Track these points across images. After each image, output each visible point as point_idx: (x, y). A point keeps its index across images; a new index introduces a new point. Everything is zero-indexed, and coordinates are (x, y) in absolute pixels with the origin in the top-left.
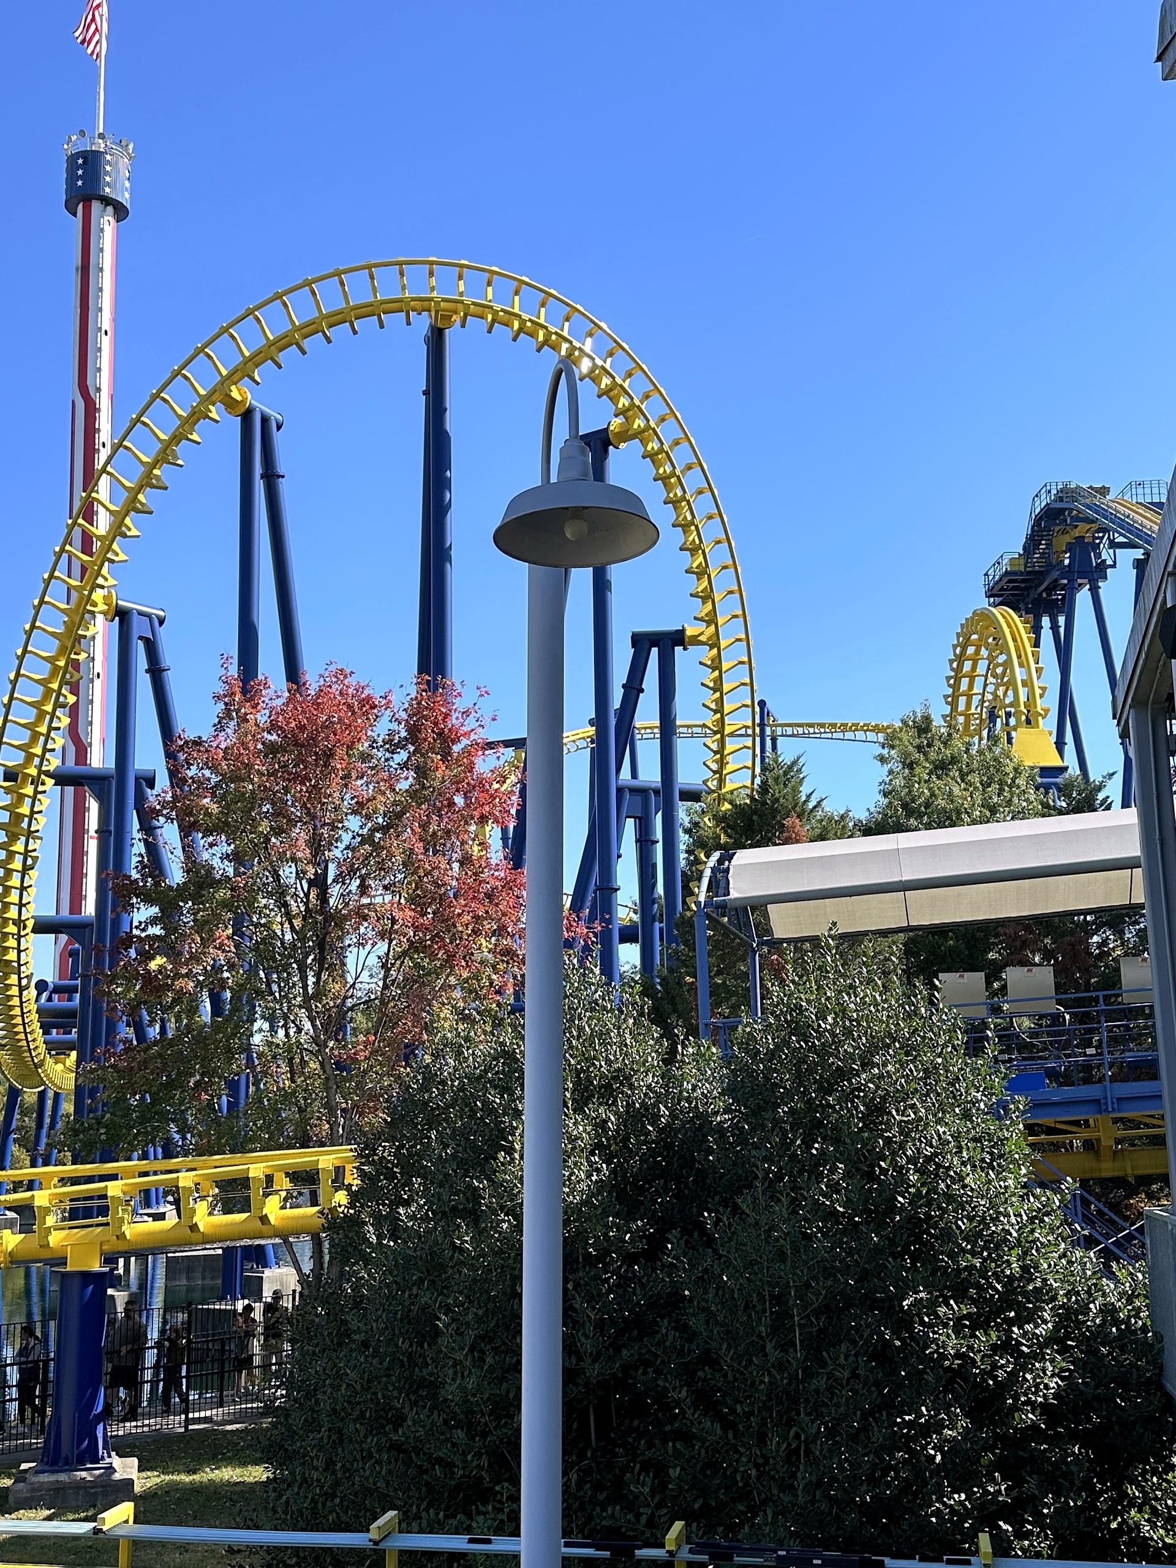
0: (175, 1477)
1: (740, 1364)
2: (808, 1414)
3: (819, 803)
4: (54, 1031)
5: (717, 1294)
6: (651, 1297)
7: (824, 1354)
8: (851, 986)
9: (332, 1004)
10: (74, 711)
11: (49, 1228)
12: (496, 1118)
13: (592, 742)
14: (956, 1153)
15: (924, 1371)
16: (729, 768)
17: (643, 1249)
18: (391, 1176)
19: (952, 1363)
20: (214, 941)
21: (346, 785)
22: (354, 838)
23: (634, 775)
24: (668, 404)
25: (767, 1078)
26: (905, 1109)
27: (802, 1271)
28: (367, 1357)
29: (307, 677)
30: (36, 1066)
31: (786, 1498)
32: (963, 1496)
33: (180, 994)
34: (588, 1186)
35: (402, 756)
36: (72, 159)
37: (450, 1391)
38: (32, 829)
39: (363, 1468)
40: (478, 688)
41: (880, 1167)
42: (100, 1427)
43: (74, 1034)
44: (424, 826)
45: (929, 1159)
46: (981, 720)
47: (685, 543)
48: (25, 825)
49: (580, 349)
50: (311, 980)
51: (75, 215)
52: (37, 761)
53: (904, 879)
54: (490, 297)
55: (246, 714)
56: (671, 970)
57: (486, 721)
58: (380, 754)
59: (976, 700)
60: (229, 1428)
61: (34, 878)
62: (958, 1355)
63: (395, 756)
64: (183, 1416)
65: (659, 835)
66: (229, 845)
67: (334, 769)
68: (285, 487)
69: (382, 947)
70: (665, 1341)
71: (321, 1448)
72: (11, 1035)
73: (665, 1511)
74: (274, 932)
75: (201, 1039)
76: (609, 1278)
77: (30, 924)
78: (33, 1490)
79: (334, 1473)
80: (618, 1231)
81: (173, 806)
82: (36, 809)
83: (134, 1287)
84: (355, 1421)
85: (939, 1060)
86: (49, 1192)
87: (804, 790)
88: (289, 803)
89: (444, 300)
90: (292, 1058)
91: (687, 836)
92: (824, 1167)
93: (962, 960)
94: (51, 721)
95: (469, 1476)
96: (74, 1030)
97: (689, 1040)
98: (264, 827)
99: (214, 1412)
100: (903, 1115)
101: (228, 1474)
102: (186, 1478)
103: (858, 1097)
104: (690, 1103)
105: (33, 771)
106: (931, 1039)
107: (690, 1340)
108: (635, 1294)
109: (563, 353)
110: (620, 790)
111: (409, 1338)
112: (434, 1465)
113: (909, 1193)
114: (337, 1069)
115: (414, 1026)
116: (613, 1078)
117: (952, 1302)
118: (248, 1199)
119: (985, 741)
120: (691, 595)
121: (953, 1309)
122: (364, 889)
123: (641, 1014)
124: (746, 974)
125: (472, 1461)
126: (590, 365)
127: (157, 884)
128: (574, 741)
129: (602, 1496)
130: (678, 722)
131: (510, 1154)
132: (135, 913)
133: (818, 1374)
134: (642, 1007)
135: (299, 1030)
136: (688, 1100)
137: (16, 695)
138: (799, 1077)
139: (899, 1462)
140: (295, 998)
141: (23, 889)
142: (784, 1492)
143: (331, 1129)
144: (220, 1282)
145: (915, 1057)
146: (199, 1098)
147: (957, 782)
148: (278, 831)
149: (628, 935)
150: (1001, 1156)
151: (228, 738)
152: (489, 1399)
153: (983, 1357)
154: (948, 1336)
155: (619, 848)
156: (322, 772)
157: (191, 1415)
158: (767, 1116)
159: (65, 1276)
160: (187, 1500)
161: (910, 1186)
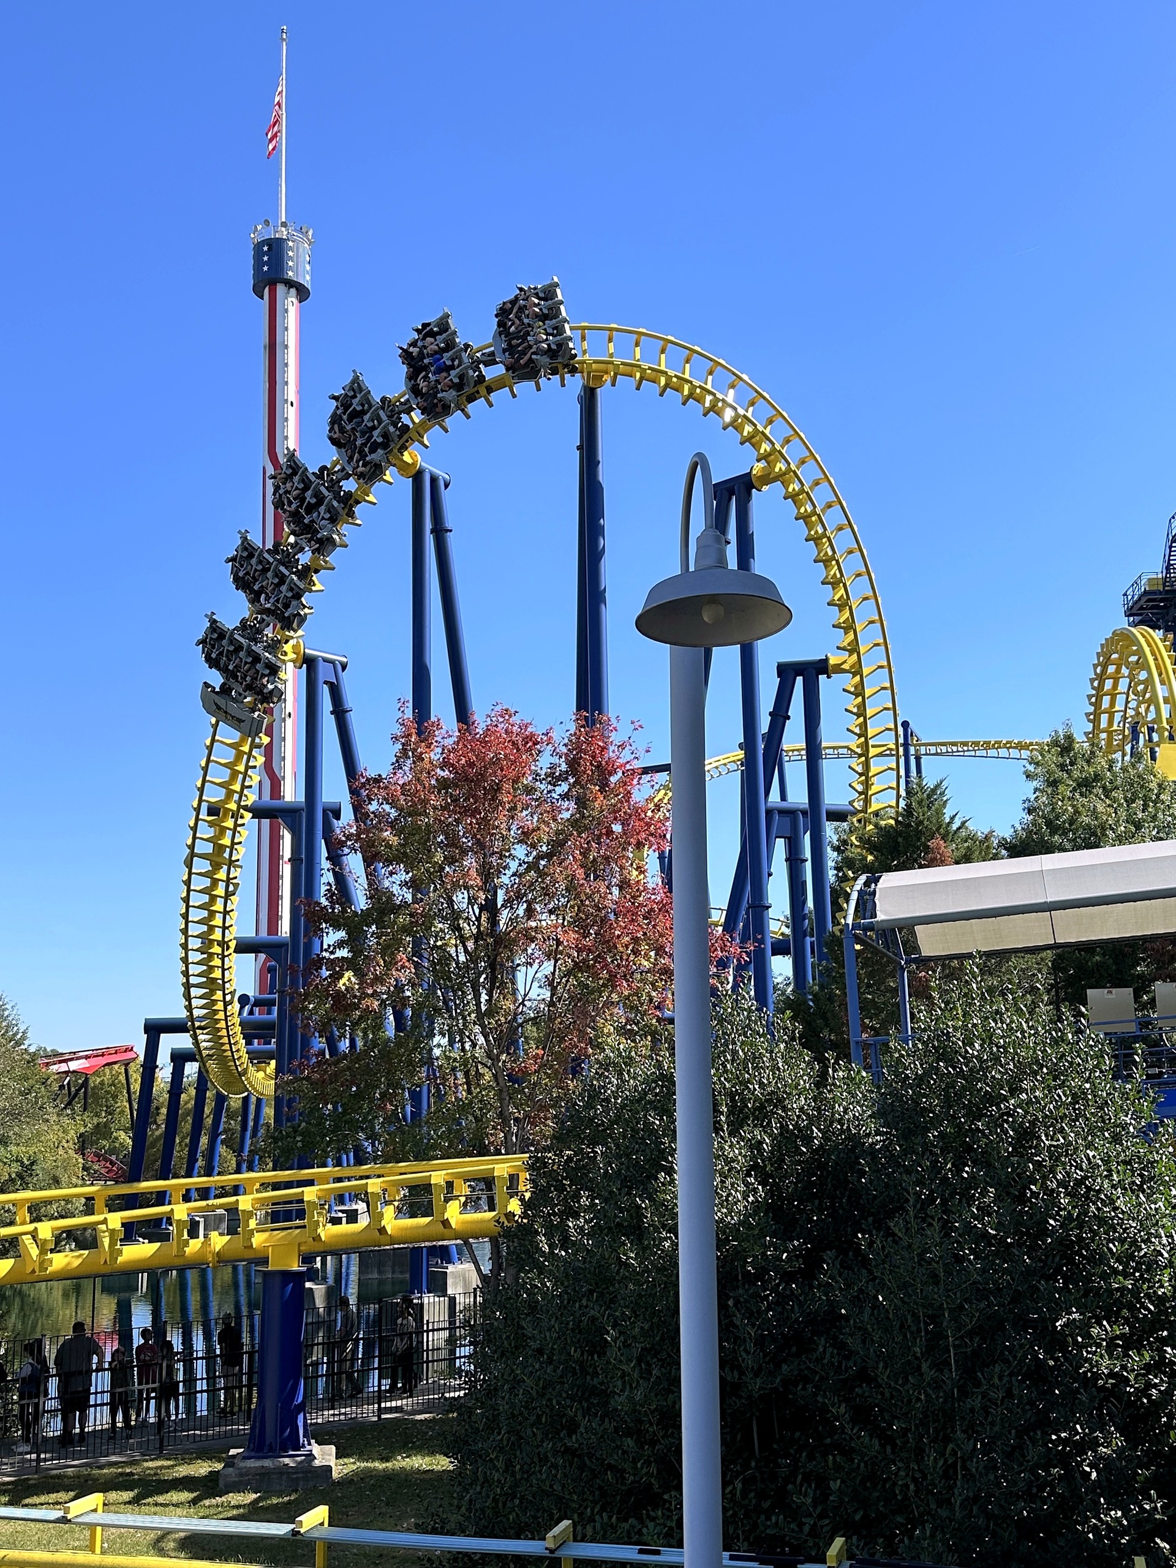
0: (369, 1465)
1: (896, 1383)
2: (964, 1432)
3: (964, 823)
4: (256, 1041)
5: (872, 1314)
6: (809, 1314)
7: (979, 1374)
8: (997, 1012)
9: (503, 1019)
10: (268, 751)
11: (252, 1230)
12: (657, 1138)
13: (742, 765)
14: (1106, 1176)
15: (1077, 1390)
16: (874, 789)
17: (799, 1267)
18: (561, 1189)
19: (1106, 1383)
20: (396, 963)
21: (513, 818)
22: (520, 865)
23: (783, 797)
24: (808, 448)
25: (917, 1103)
26: (1055, 1134)
27: (955, 1294)
28: (542, 1363)
29: (476, 717)
30: (240, 1075)
31: (944, 1513)
32: (1119, 1513)
33: (367, 1011)
34: (745, 1207)
35: (564, 787)
36: (258, 247)
37: (620, 1402)
38: (233, 858)
39: (540, 1471)
40: (633, 723)
41: (1031, 1190)
42: (301, 1417)
43: (273, 1046)
44: (585, 854)
45: (1080, 1183)
46: (1124, 736)
47: (827, 577)
48: (226, 855)
49: (723, 400)
50: (484, 997)
51: (262, 297)
52: (236, 797)
53: (1049, 900)
54: (638, 356)
55: (422, 753)
56: (822, 987)
57: (641, 753)
58: (543, 787)
59: (1118, 717)
60: (418, 1417)
61: (236, 903)
62: (1112, 1375)
63: (557, 788)
64: (376, 1406)
65: (808, 854)
66: (407, 873)
67: (501, 803)
68: (452, 539)
69: (548, 967)
70: (823, 1359)
71: (502, 1450)
72: (217, 1046)
73: (827, 1521)
74: (448, 953)
75: (386, 1053)
76: (769, 1295)
77: (233, 944)
78: (241, 1475)
79: (513, 1474)
80: (775, 1250)
81: (358, 838)
82: (236, 841)
83: (331, 1281)
84: (532, 1426)
85: (1088, 1086)
86: (252, 1196)
87: (948, 812)
88: (461, 834)
89: (595, 362)
90: (469, 1070)
91: (836, 854)
92: (976, 1190)
93: (1110, 975)
94: (248, 760)
95: (638, 1482)
96: (273, 1040)
97: (839, 1064)
98: (439, 857)
99: (404, 1402)
100: (1052, 1140)
101: (418, 1462)
102: (379, 1465)
103: (1007, 1121)
104: (842, 1125)
105: (233, 806)
106: (1079, 1065)
107: (847, 1358)
108: (793, 1311)
109: (707, 404)
110: (769, 812)
111: (581, 1347)
112: (606, 1470)
113: (1060, 1216)
114: (509, 1081)
115: (579, 1042)
116: (767, 1100)
117: (1105, 1323)
118: (430, 1203)
119: (1127, 758)
120: (834, 626)
121: (1106, 1330)
122: (530, 913)
123: (793, 1039)
124: (896, 990)
125: (642, 1468)
126: (733, 414)
127: (344, 911)
128: (725, 765)
129: (766, 1505)
130: (824, 744)
131: (670, 1175)
132: (325, 938)
133: (973, 1393)
134: (793, 1031)
135: (474, 1045)
136: (840, 1122)
137: (217, 738)
138: (947, 1103)
139: (1055, 1479)
140: (469, 1015)
141: (226, 913)
142: (941, 1508)
143: (505, 1137)
144: (408, 1276)
145: (1064, 1082)
146: (384, 1108)
147: (1100, 799)
148: (451, 860)
149: (780, 948)
150: (1151, 1179)
151: (404, 776)
152: (656, 1409)
153: (1137, 1376)
154: (1102, 1356)
155: (769, 867)
156: (490, 805)
157: (383, 1405)
158: (916, 1141)
159: (266, 1275)
160: (381, 1486)
161: (1060, 1209)
